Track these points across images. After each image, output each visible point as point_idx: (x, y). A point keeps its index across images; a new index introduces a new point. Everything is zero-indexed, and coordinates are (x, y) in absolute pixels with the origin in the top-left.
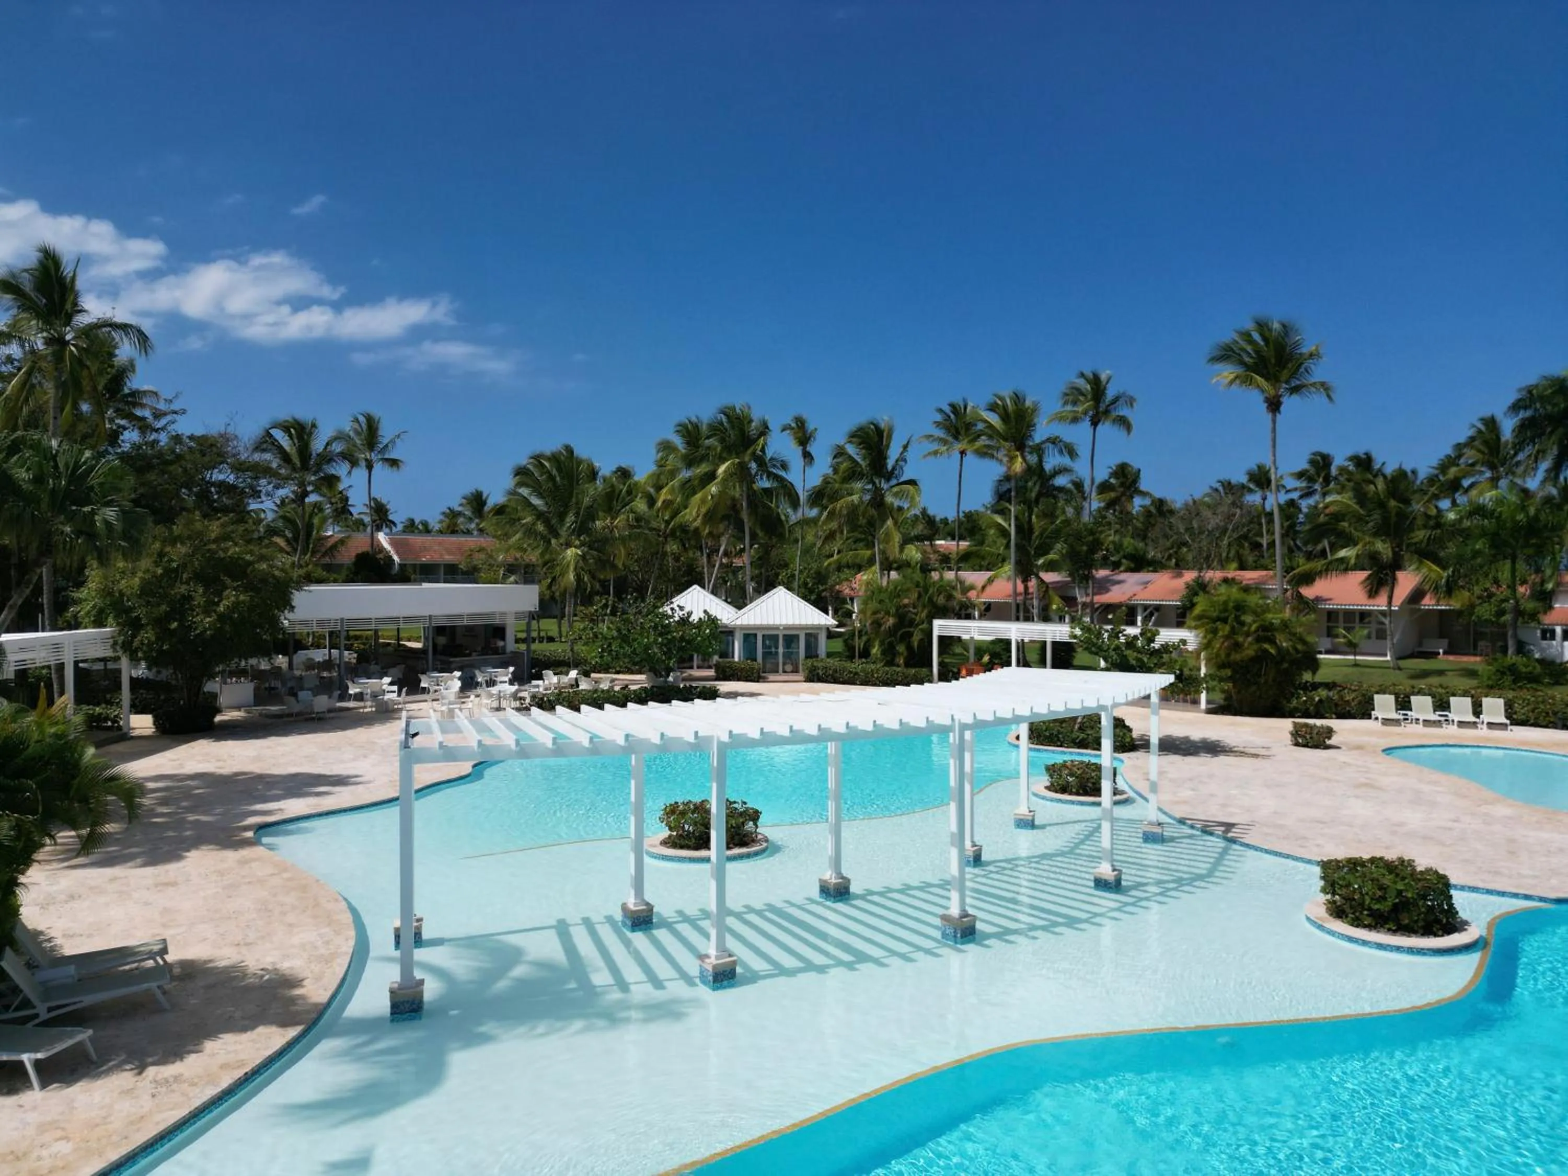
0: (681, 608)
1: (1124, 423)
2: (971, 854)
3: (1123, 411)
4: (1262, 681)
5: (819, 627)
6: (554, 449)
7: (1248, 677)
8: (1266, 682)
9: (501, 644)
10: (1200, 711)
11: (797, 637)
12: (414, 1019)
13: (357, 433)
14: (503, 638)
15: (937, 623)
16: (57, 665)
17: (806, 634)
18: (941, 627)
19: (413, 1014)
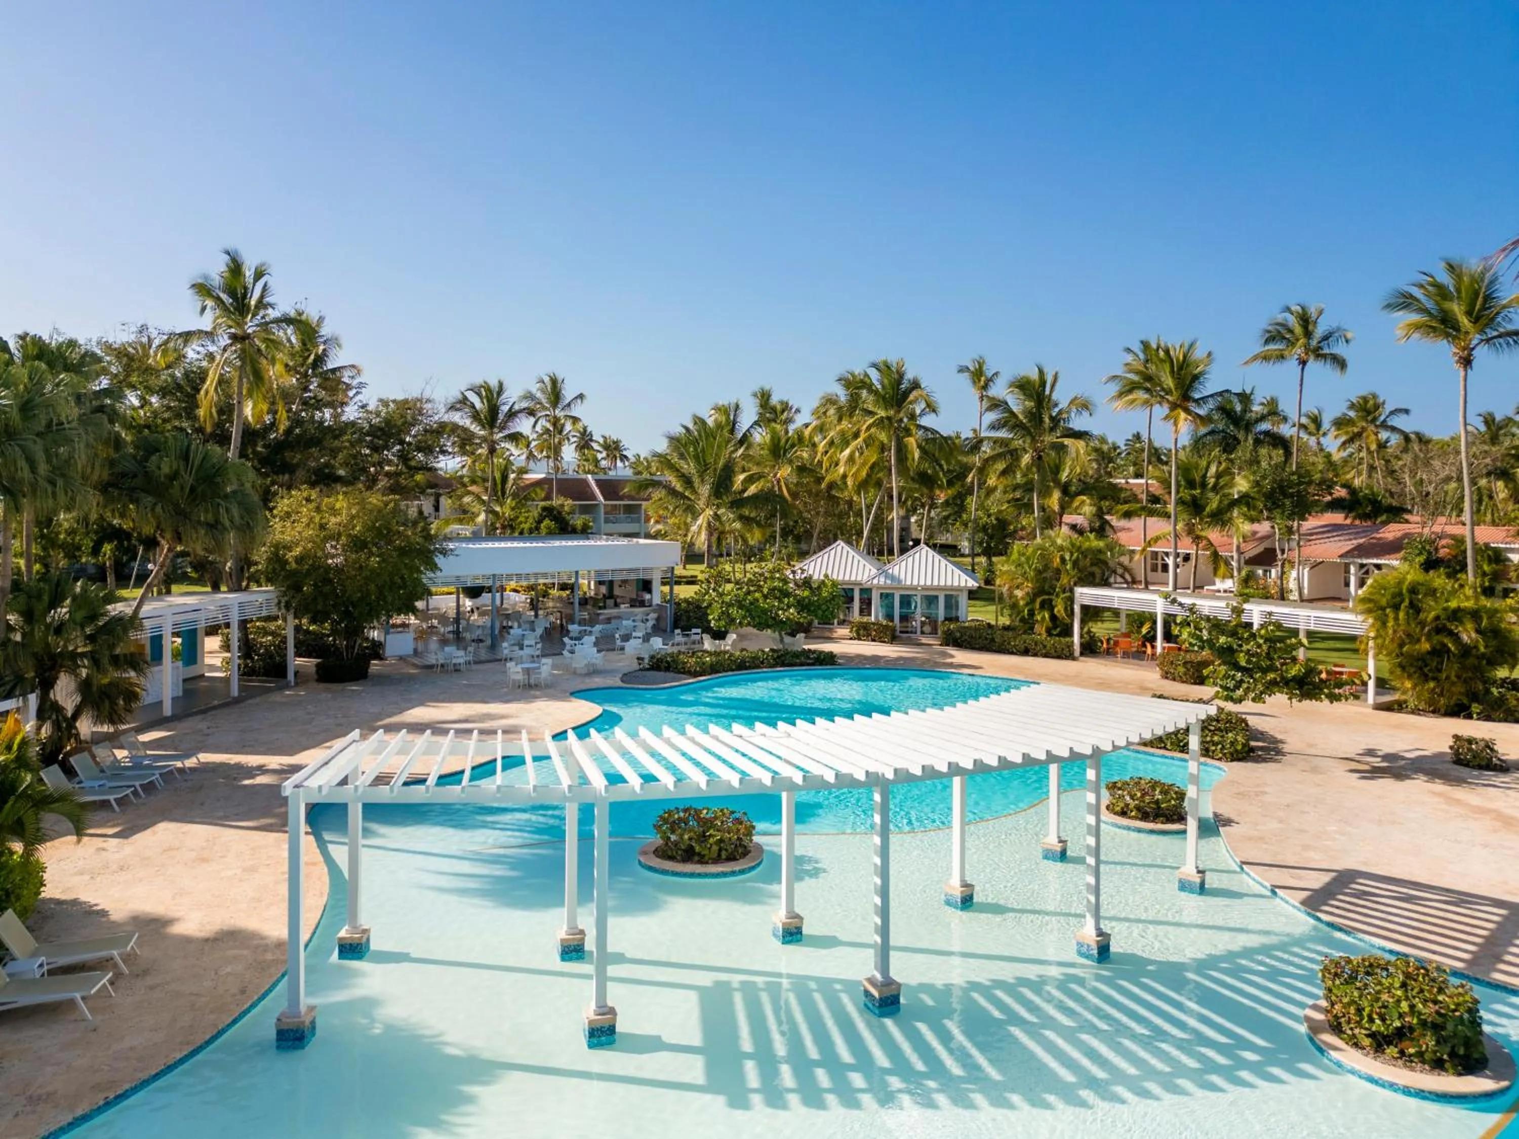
0: (803, 571)
1: (1340, 363)
2: (959, 895)
3: (1339, 349)
4: (1444, 676)
5: (959, 589)
6: (726, 403)
7: (1426, 670)
8: (1448, 678)
9: (648, 596)
10: (1367, 707)
11: (936, 597)
12: (295, 1048)
13: (543, 391)
14: (650, 591)
15: (1079, 590)
16: (152, 638)
17: (946, 596)
18: (1086, 595)
19: (297, 1042)
